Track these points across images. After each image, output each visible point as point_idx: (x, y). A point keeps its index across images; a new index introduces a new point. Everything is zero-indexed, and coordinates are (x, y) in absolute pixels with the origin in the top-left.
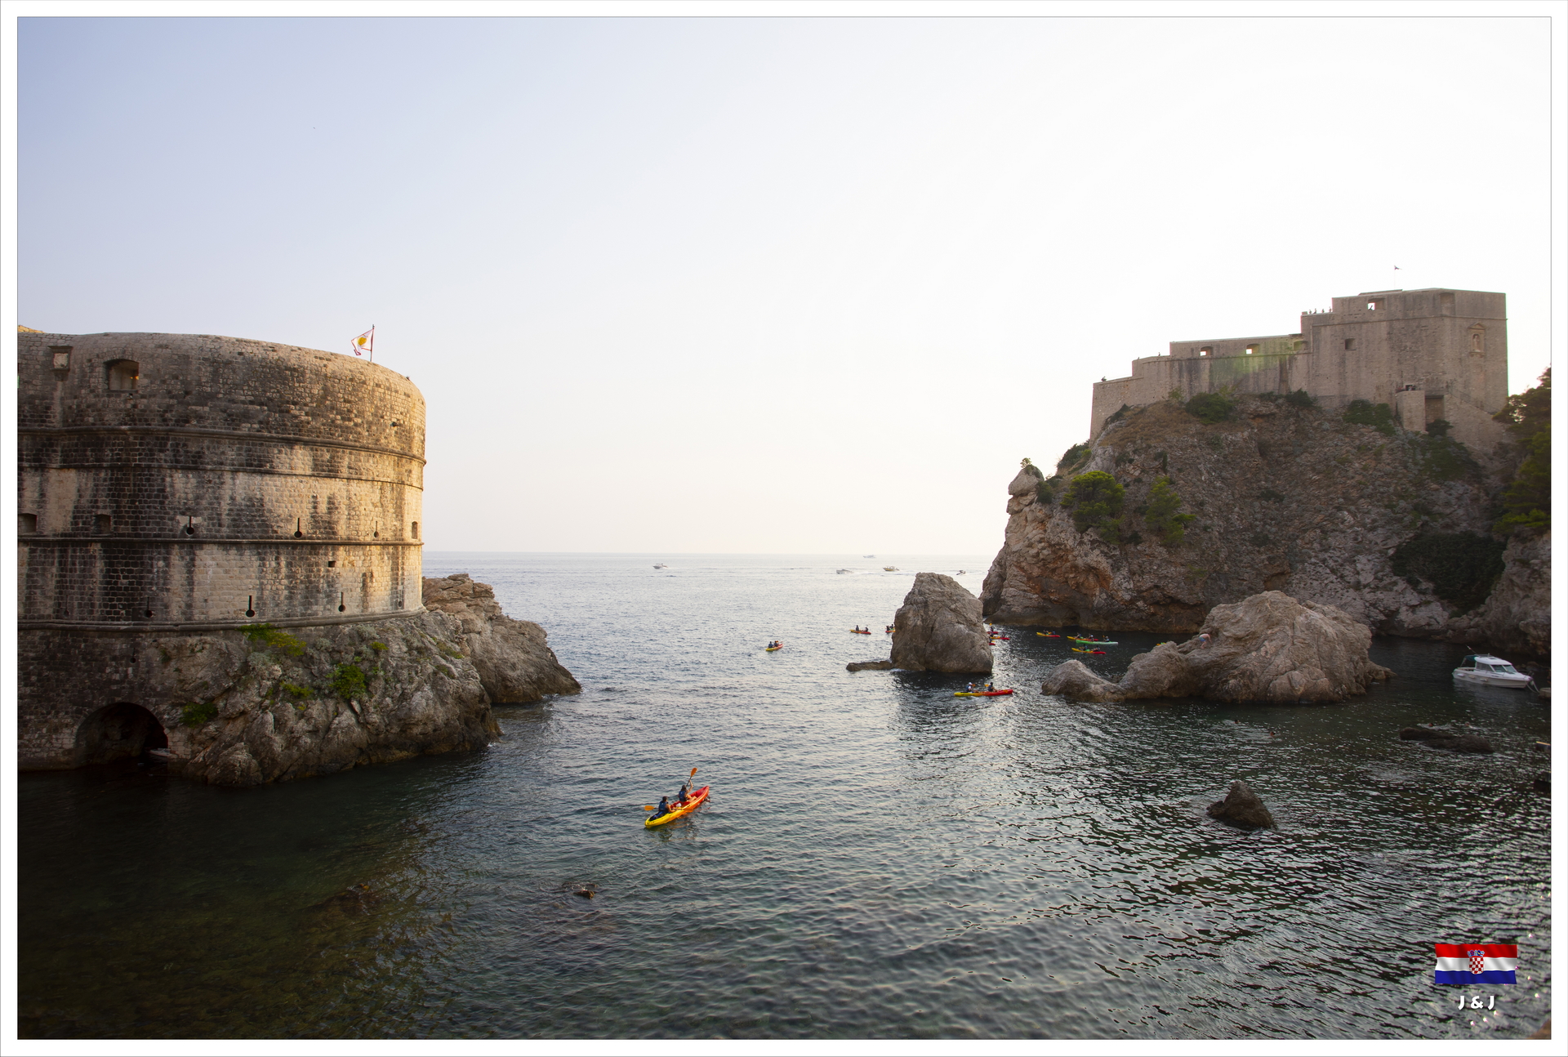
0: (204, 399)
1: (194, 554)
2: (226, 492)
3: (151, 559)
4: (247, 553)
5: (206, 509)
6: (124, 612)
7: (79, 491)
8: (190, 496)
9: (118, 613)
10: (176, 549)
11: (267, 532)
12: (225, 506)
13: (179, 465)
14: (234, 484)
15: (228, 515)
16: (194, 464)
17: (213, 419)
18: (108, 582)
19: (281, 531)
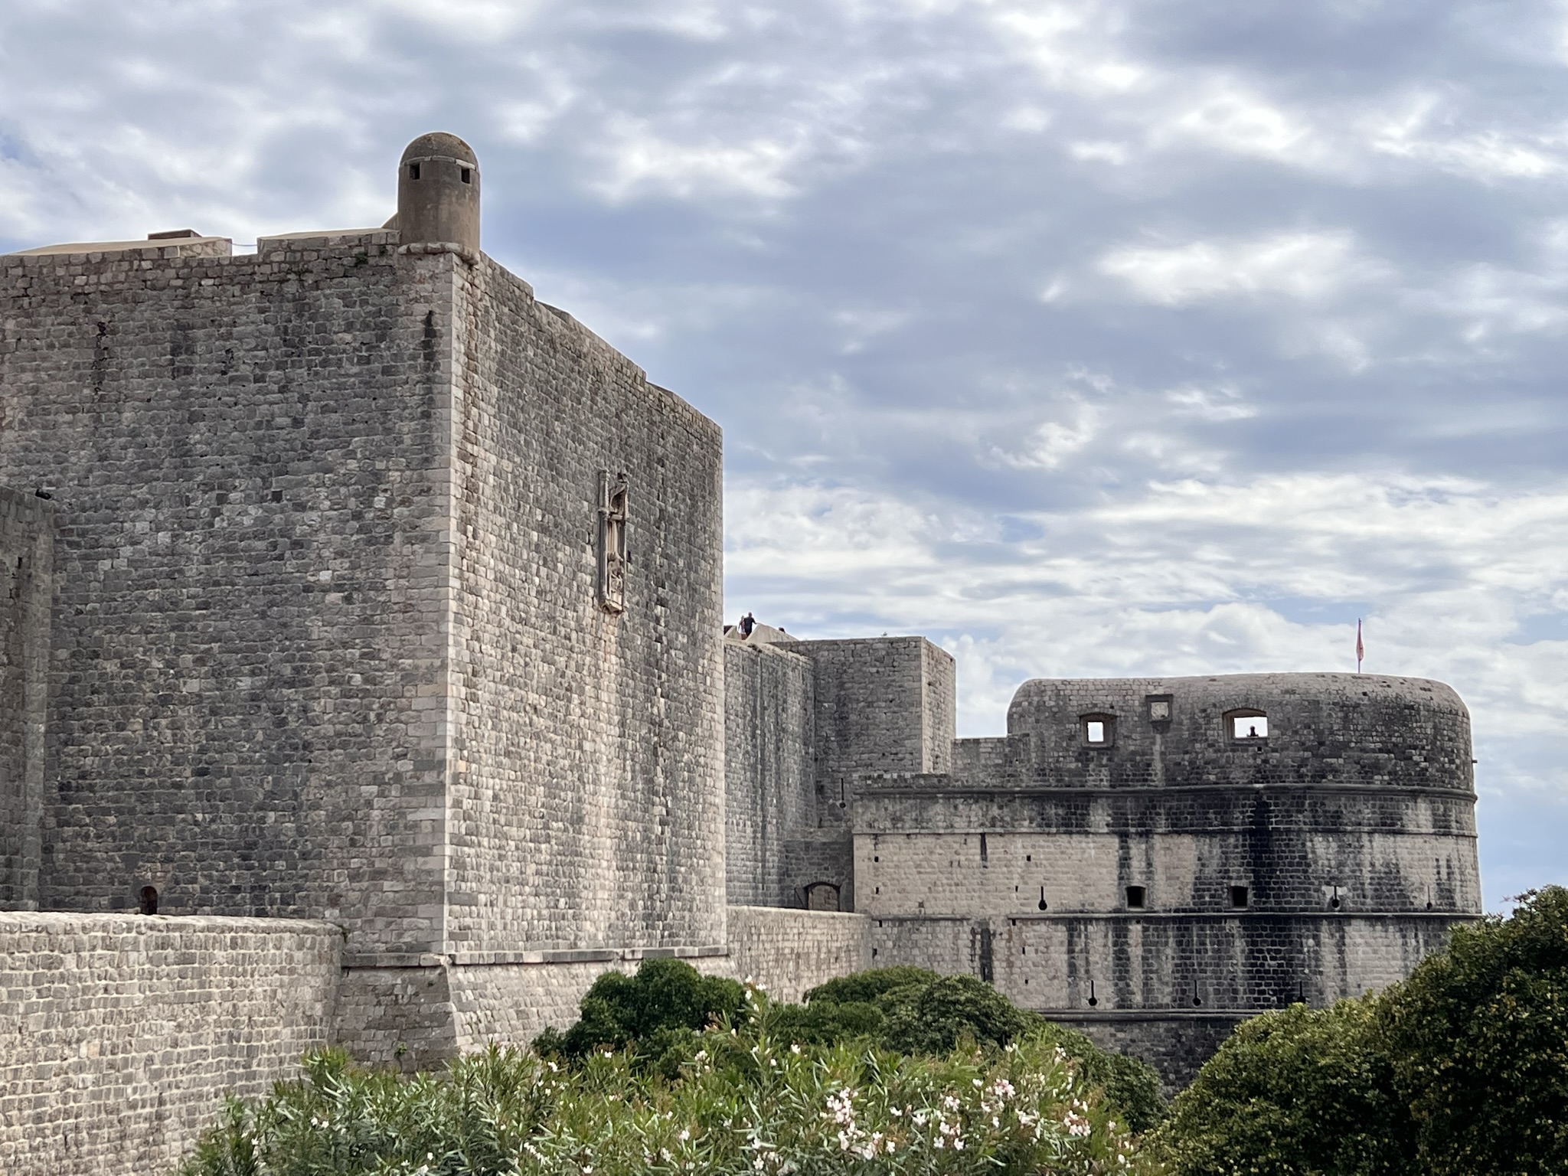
0: (1338, 749)
1: (1343, 930)
2: (1366, 859)
3: (1300, 936)
4: (1391, 928)
5: (1349, 877)
6: (1275, 998)
7: (1199, 859)
8: (1333, 863)
9: (1268, 1000)
10: (1325, 926)
11: (1404, 903)
12: (1367, 874)
13: (1320, 827)
14: (1372, 847)
15: (1370, 884)
16: (1332, 826)
17: (1348, 772)
18: (1252, 965)
19: (1416, 902)
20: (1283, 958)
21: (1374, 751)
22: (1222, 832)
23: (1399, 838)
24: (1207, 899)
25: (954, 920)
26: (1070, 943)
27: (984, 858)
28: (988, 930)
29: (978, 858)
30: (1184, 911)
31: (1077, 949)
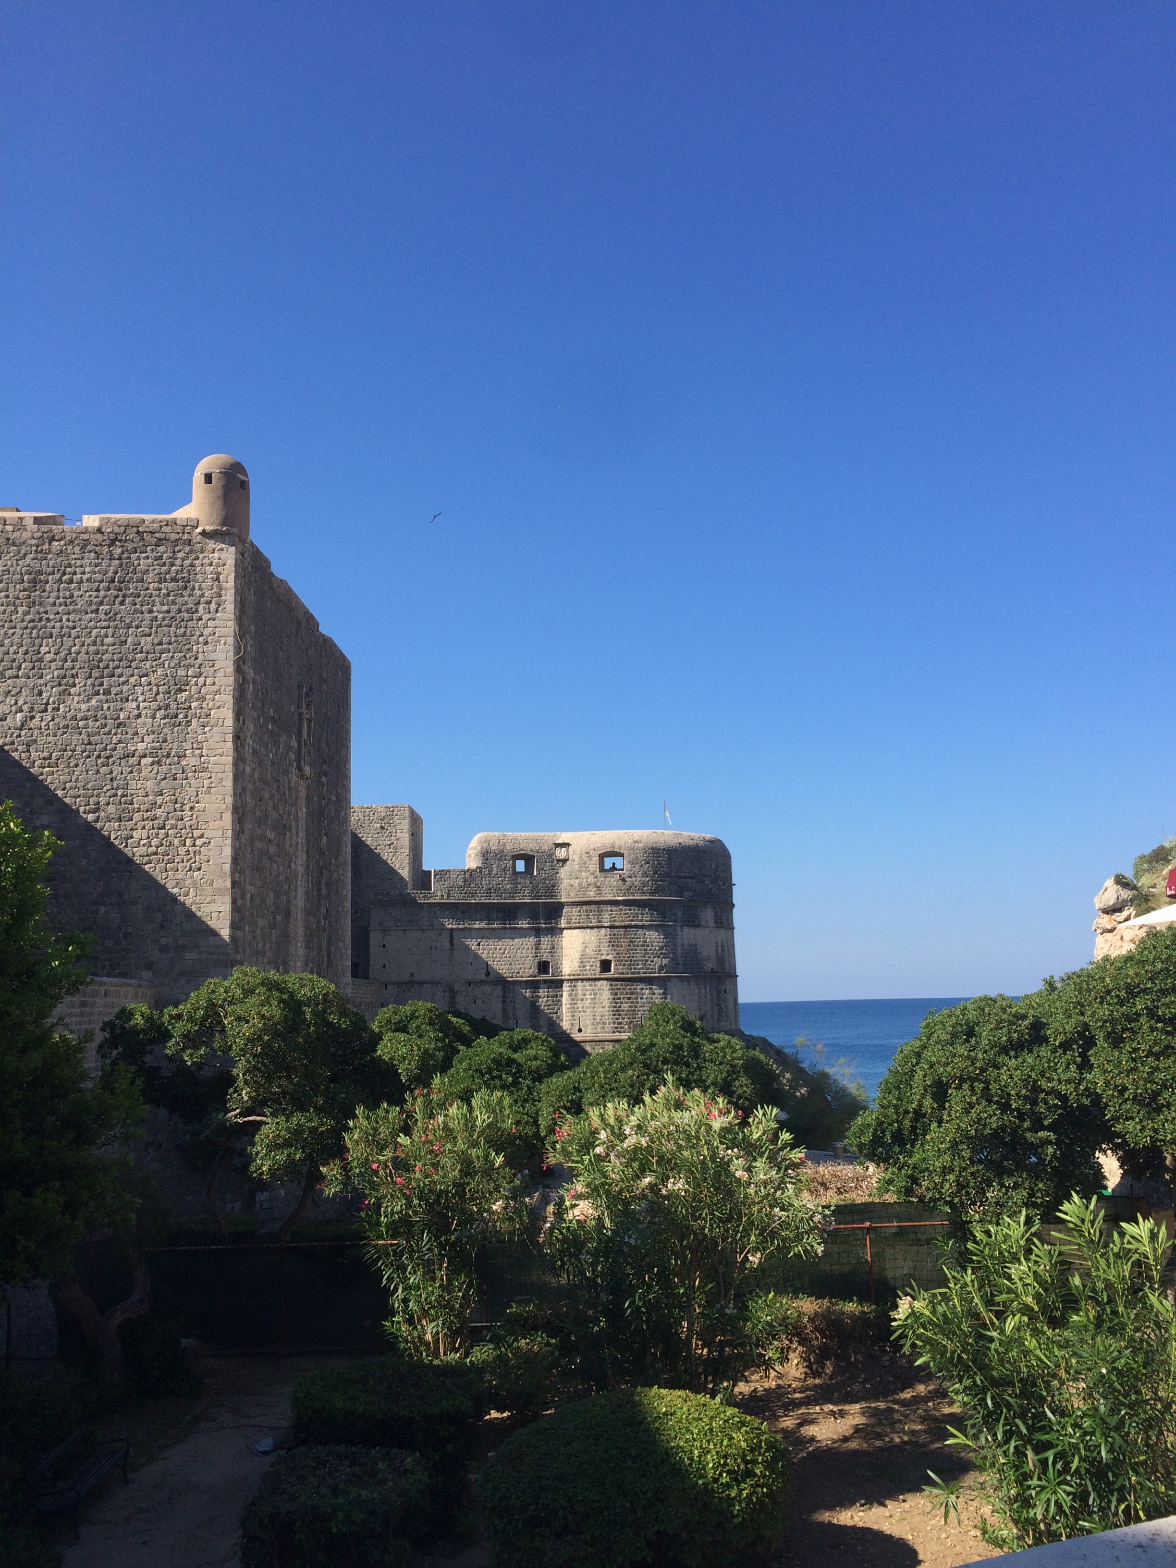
0: (664, 877)
1: (666, 985)
3: (642, 989)
4: (692, 983)
5: (670, 953)
6: (627, 1027)
7: (585, 944)
8: (661, 945)
9: (623, 1027)
10: (656, 982)
11: (701, 968)
12: (679, 951)
13: (654, 923)
14: (682, 935)
15: (681, 957)
16: (661, 922)
17: (670, 890)
18: (615, 1007)
19: (706, 968)
20: (632, 1002)
21: (685, 878)
22: (598, 927)
23: (697, 930)
24: (588, 968)
25: (432, 983)
26: (504, 997)
27: (452, 945)
28: (453, 989)
29: (448, 945)
30: (574, 975)
31: (508, 1000)
